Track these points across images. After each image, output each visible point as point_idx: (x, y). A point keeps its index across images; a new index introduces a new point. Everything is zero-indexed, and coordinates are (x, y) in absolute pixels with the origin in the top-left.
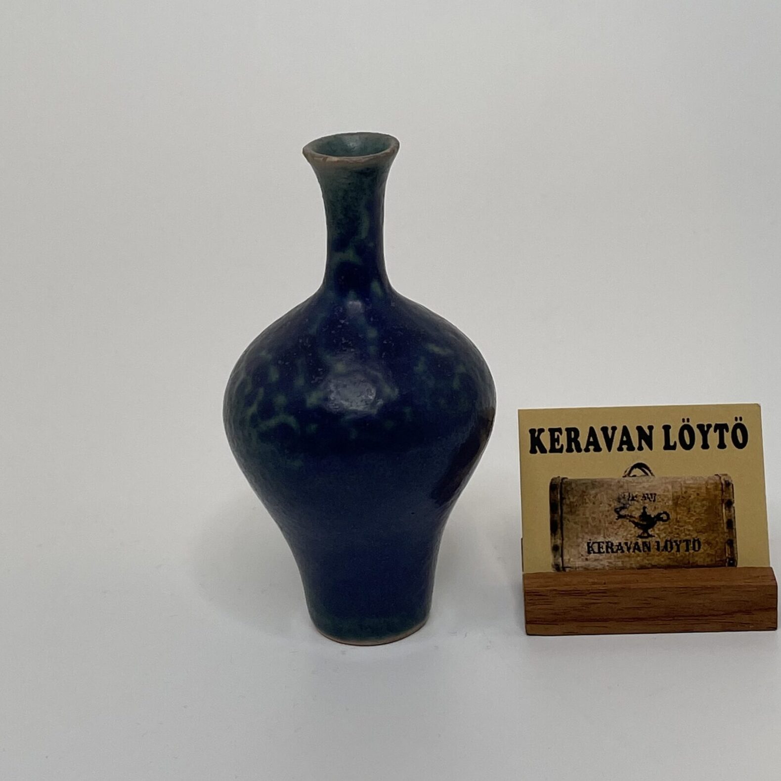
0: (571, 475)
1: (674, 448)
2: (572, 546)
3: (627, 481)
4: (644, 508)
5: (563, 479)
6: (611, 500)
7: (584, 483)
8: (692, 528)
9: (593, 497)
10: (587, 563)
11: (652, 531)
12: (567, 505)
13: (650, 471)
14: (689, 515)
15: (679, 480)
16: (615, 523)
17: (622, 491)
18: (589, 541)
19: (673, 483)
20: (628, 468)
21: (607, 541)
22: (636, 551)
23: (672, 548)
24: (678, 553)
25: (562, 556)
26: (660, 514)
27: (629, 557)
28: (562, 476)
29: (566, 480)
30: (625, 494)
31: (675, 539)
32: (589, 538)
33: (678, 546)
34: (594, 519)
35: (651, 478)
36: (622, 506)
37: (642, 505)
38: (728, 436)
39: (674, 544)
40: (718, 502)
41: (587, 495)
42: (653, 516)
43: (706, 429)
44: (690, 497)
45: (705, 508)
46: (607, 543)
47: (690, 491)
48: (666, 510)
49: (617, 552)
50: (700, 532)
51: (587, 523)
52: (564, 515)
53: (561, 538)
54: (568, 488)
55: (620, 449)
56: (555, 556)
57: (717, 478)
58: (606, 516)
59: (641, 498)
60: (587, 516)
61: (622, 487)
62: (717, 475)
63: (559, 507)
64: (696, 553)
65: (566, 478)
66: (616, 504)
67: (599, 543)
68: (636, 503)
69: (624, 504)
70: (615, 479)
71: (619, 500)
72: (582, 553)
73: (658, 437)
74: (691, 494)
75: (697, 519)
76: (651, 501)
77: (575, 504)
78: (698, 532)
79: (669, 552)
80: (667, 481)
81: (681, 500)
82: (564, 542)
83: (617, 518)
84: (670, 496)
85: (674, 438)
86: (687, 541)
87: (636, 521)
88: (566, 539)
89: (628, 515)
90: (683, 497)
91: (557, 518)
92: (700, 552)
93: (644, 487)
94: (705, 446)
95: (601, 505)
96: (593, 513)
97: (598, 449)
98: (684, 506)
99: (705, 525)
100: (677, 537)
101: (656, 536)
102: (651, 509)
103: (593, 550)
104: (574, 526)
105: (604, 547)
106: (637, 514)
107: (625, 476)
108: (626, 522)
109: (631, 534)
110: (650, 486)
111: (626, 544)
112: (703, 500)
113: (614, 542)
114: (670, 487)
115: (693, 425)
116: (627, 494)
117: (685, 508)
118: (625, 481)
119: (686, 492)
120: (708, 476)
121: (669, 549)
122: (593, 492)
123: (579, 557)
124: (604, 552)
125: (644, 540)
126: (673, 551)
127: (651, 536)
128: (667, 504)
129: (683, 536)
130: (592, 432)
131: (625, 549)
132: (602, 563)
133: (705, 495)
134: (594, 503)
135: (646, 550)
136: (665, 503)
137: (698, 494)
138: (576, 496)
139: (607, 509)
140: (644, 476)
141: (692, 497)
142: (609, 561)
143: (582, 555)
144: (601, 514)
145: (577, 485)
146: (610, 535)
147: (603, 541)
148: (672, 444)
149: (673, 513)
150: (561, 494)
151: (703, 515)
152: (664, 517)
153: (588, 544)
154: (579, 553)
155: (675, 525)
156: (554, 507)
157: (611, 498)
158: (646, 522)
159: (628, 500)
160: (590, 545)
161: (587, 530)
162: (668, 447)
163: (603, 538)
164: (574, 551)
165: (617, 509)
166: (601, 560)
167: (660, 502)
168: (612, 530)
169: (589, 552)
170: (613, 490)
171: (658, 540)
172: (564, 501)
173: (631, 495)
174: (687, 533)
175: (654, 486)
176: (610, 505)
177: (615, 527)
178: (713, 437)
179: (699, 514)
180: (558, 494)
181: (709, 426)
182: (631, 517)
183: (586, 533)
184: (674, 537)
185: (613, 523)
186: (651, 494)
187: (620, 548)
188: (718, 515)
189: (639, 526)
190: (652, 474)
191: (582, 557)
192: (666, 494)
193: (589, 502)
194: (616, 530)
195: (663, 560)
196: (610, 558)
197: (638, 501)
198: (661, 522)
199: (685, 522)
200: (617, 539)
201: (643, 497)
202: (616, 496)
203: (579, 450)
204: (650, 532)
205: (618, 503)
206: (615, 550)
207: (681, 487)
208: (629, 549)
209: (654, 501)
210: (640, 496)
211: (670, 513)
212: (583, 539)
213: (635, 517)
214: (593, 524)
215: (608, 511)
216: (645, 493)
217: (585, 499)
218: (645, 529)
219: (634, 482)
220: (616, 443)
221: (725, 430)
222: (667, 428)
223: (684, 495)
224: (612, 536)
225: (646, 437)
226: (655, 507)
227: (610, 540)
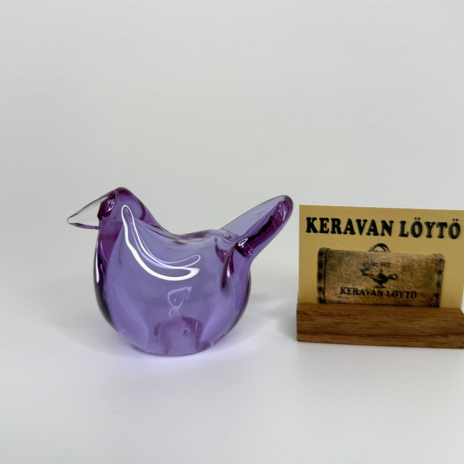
0: (333, 248)
1: (406, 236)
2: (330, 289)
3: (371, 253)
4: (381, 271)
5: (328, 249)
6: (358, 264)
7: (342, 253)
8: (411, 285)
9: (347, 262)
10: (340, 299)
11: (384, 284)
12: (329, 264)
13: (388, 249)
14: (411, 277)
15: (408, 256)
16: (360, 278)
17: (366, 259)
18: (342, 287)
19: (403, 257)
20: (372, 246)
21: (354, 287)
22: (373, 296)
23: (397, 295)
24: (400, 298)
25: (324, 293)
26: (392, 275)
27: (367, 298)
28: (327, 247)
29: (329, 250)
30: (369, 261)
31: (400, 290)
32: (342, 285)
33: (401, 294)
34: (346, 274)
35: (388, 253)
36: (366, 268)
37: (379, 269)
38: (446, 231)
39: (399, 293)
40: (432, 271)
41: (343, 260)
42: (386, 276)
43: (431, 225)
44: (413, 266)
45: (423, 274)
46: (354, 289)
47: (414, 263)
48: (396, 273)
49: (360, 294)
50: (418, 287)
51: (342, 276)
52: (327, 271)
53: (324, 283)
54: (331, 255)
55: (368, 234)
56: (319, 293)
57: (434, 256)
58: (355, 273)
59: (380, 265)
60: (342, 272)
61: (367, 257)
62: (434, 254)
63: (324, 265)
64: (412, 299)
65: (329, 249)
66: (362, 267)
67: (348, 289)
68: (375, 267)
69: (367, 267)
70: (362, 252)
71: (364, 264)
72: (337, 293)
73: (396, 228)
74: (415, 265)
75: (416, 280)
76: (386, 267)
77: (334, 265)
78: (416, 287)
79: (395, 297)
80: (399, 255)
81: (407, 267)
82: (326, 286)
83: (361, 275)
84: (400, 264)
85: (408, 229)
86: (408, 293)
87: (375, 278)
88: (327, 284)
89: (370, 274)
90: (409, 266)
91: (322, 272)
92: (415, 299)
93: (382, 258)
94: (429, 236)
95: (352, 267)
96: (346, 271)
97: (353, 233)
98: (408, 272)
99: (421, 283)
100: (401, 289)
101: (387, 287)
102: (386, 272)
103: (344, 292)
104: (333, 277)
105: (352, 290)
106: (376, 274)
107: (370, 251)
108: (368, 278)
109: (370, 285)
110: (386, 258)
111: (367, 290)
112: (422, 269)
113: (358, 288)
114: (400, 259)
115: (423, 222)
116: (370, 262)
117: (409, 273)
118: (369, 253)
119: (411, 264)
120: (428, 254)
121: (395, 296)
122: (347, 259)
123: (335, 295)
124: (351, 294)
125: (379, 289)
126: (397, 297)
127: (384, 287)
128: (397, 269)
129: (406, 289)
130: (350, 222)
131: (366, 293)
132: (349, 299)
133: (424, 266)
134: (347, 265)
135: (379, 295)
136: (396, 269)
137: (419, 265)
138: (335, 260)
139: (355, 269)
140: (383, 251)
141: (415, 266)
142: (354, 299)
143: (337, 294)
144: (351, 272)
145: (336, 254)
146: (356, 284)
147: (351, 287)
148: (405, 233)
149: (400, 275)
150: (325, 258)
151: (420, 277)
152: (395, 277)
153: (341, 288)
154: (335, 293)
155: (401, 282)
156: (320, 265)
157: (359, 263)
158: (382, 279)
159: (371, 265)
160: (343, 289)
161: (341, 280)
162: (403, 234)
163: (351, 286)
164: (332, 292)
165: (362, 269)
166: (349, 298)
167: (392, 268)
168: (358, 282)
169: (342, 293)
170: (361, 259)
171: (389, 290)
172: (327, 262)
173: (373, 262)
174: (408, 287)
175: (389, 258)
176: (358, 267)
177: (360, 280)
178: (436, 231)
179: (418, 277)
180: (323, 258)
181: (434, 223)
182: (371, 275)
183: (341, 282)
184: (399, 289)
185: (359, 278)
186: (387, 263)
187: (362, 292)
188: (431, 278)
189: (376, 281)
190: (389, 251)
191: (337, 295)
192: (397, 263)
193: (344, 264)
194: (360, 282)
195: (390, 301)
196: (355, 298)
197: (377, 266)
198: (392, 280)
199: (408, 281)
200: (360, 287)
201: (381, 264)
202: (362, 262)
203: (340, 232)
204: (384, 285)
205: (363, 266)
206: (359, 293)
207: (408, 260)
208: (368, 293)
209: (389, 267)
210: (379, 263)
211: (398, 275)
212: (338, 285)
213: (374, 276)
214: (345, 277)
215: (356, 270)
216: (382, 262)
217: (341, 262)
218: (381, 283)
219: (376, 255)
220: (366, 230)
221: (444, 227)
222: (403, 223)
223: (410, 265)
224: (357, 285)
225: (387, 228)
226: (388, 271)
227: (356, 287)
